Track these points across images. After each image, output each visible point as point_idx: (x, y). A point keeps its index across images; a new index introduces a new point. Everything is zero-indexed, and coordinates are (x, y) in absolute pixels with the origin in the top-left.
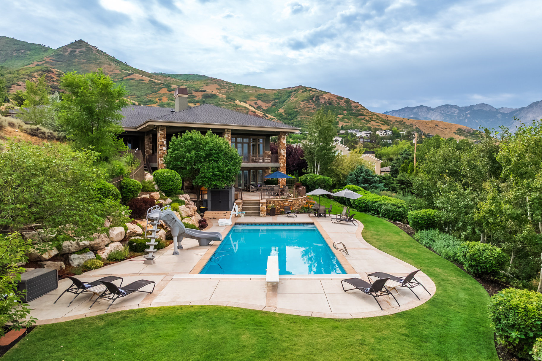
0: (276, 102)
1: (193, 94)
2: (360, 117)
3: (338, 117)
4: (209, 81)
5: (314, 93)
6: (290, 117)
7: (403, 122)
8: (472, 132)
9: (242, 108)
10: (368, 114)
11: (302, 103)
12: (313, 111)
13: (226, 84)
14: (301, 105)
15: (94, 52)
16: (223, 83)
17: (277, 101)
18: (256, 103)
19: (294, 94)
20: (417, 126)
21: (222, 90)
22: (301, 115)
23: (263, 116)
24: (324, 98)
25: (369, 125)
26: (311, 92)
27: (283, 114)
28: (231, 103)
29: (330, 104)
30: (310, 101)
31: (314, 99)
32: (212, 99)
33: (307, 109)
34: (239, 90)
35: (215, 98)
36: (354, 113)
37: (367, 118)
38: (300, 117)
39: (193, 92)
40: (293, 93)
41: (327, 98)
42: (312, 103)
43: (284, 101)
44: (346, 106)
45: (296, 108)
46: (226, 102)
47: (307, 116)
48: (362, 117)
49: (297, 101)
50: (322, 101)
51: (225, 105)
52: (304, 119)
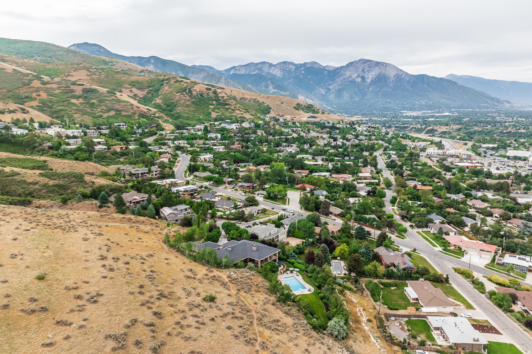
0: (151, 90)
1: (71, 88)
2: (227, 107)
3: (210, 108)
4: (76, 66)
5: (186, 85)
6: (169, 108)
7: (256, 100)
8: (307, 106)
9: (126, 104)
10: (232, 104)
11: (178, 94)
12: (188, 103)
13: (95, 70)
14: (177, 96)
16: (92, 69)
17: (151, 89)
18: (131, 91)
19: (167, 83)
20: (268, 104)
21: (94, 76)
22: (179, 107)
23: (147, 110)
24: (196, 90)
25: (234, 114)
26: (182, 83)
27: (162, 104)
28: (113, 98)
29: (201, 96)
30: (184, 93)
31: (187, 91)
32: (93, 94)
33: (183, 101)
34: (110, 77)
35: (96, 93)
36: (222, 103)
37: (233, 108)
38: (179, 108)
39: (70, 86)
40: (165, 82)
41: (198, 90)
42: (186, 95)
43: (158, 90)
44: (215, 97)
45: (173, 100)
46: (108, 97)
47: (184, 108)
48: (228, 107)
49: (171, 93)
50: (194, 93)
51: (108, 100)
52: (182, 110)
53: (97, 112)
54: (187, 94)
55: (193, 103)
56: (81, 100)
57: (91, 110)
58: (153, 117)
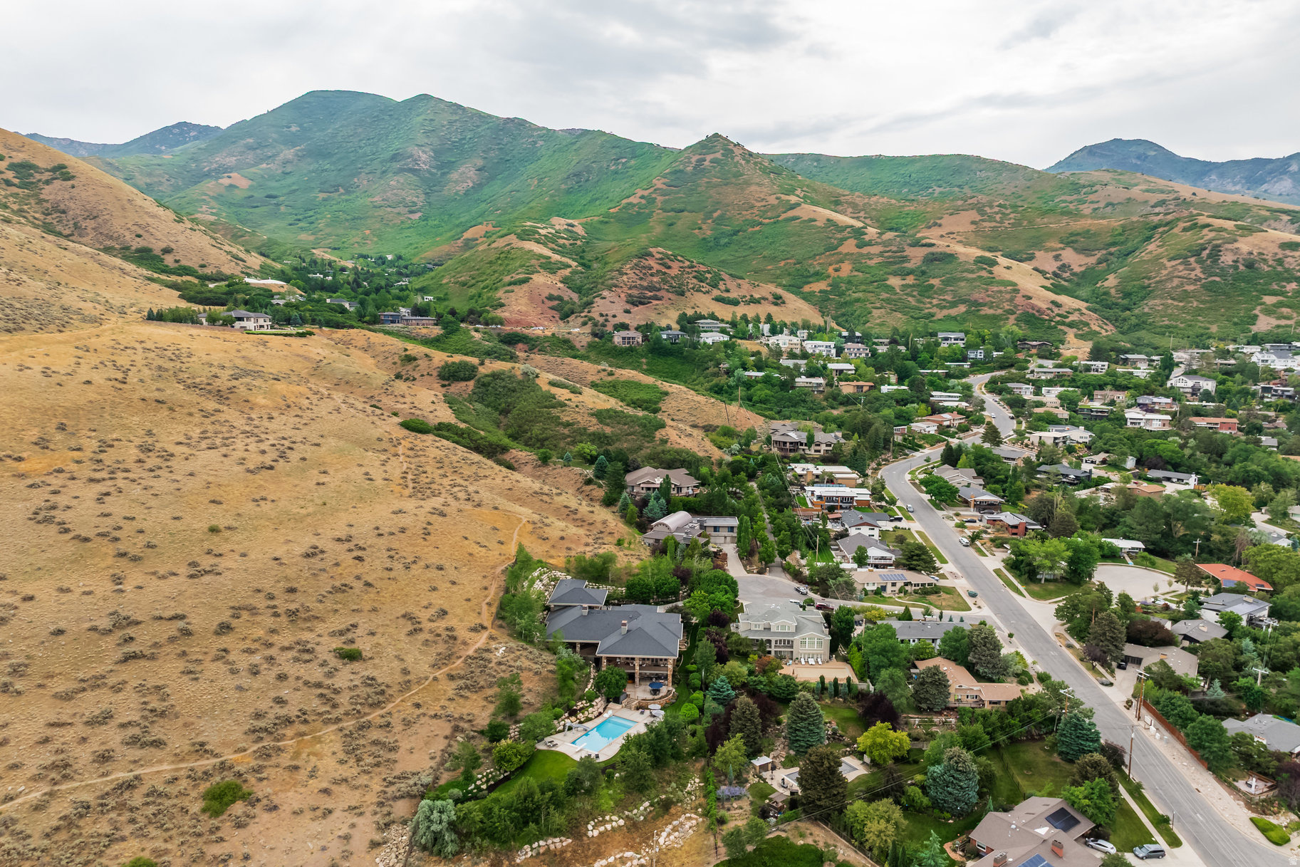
0: (1111, 254)
1: (905, 254)
3: (1263, 304)
4: (960, 203)
5: (1212, 235)
6: (1125, 302)
9: (1002, 288)
11: (1169, 264)
12: (1191, 288)
14: (1166, 268)
15: (736, 159)
17: (1112, 250)
18: (1055, 257)
19: (1163, 233)
21: (985, 224)
22: (1155, 297)
23: (1052, 305)
24: (1236, 251)
26: (1205, 231)
27: (1113, 291)
28: (984, 274)
29: (1250, 266)
30: (1192, 260)
31: (1206, 253)
32: (942, 266)
33: (1176, 282)
34: (1025, 223)
35: (951, 262)
38: (1151, 303)
39: (906, 248)
40: (1161, 230)
41: (1247, 250)
42: (1195, 265)
43: (1131, 252)
45: (1149, 279)
46: (972, 272)
47: (1170, 301)
49: (1157, 258)
50: (1228, 259)
51: (967, 280)
52: (1161, 308)
53: (928, 306)
54: (1200, 262)
55: (1209, 287)
56: (910, 280)
57: (919, 301)
58: (1058, 323)
